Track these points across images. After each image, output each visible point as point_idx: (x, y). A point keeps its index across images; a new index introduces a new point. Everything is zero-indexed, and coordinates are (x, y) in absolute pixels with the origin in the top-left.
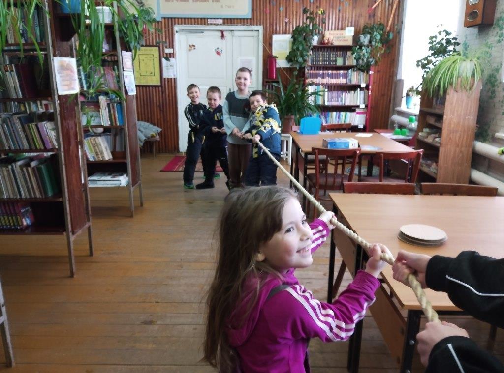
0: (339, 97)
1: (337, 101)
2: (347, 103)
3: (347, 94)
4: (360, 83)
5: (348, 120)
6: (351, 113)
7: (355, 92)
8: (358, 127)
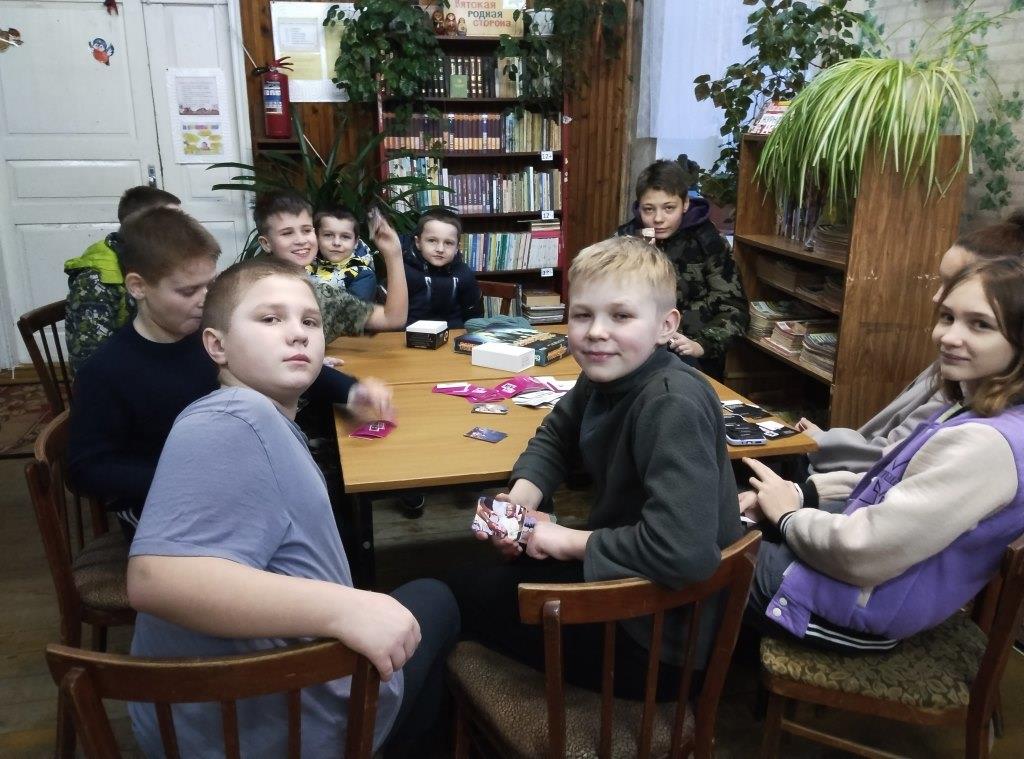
0: (483, 189)
1: (479, 203)
2: (507, 209)
3: (505, 182)
4: (537, 149)
5: (512, 256)
6: (518, 236)
7: (521, 176)
8: (540, 273)
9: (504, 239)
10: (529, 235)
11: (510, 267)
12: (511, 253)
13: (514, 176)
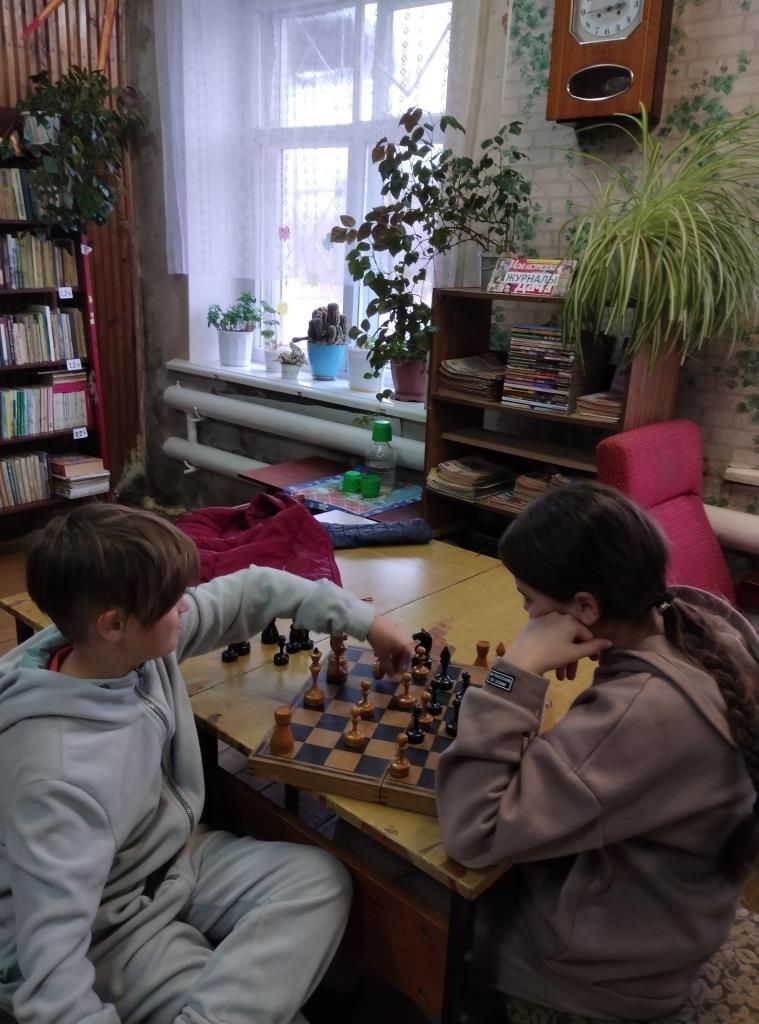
2: (22, 359)
3: (15, 325)
4: (50, 284)
5: (34, 417)
6: (37, 391)
7: (36, 318)
8: (72, 435)
9: (20, 396)
10: (51, 389)
11: (33, 430)
12: (32, 414)
13: (26, 319)
